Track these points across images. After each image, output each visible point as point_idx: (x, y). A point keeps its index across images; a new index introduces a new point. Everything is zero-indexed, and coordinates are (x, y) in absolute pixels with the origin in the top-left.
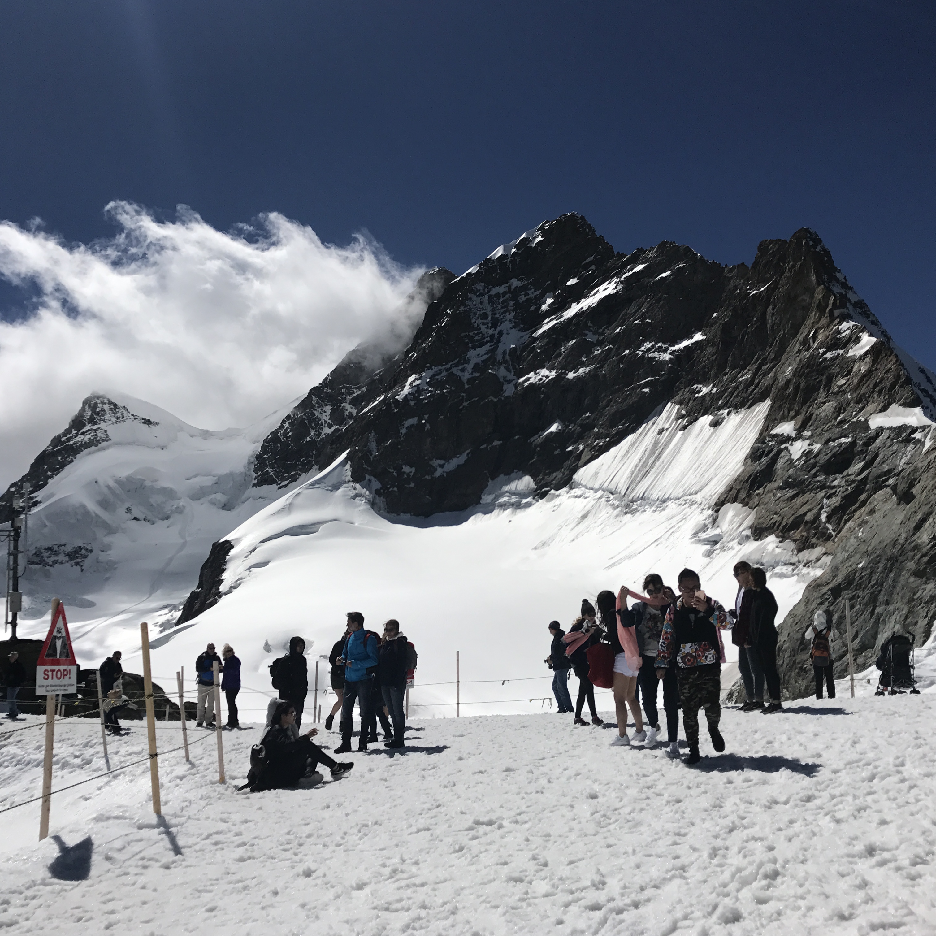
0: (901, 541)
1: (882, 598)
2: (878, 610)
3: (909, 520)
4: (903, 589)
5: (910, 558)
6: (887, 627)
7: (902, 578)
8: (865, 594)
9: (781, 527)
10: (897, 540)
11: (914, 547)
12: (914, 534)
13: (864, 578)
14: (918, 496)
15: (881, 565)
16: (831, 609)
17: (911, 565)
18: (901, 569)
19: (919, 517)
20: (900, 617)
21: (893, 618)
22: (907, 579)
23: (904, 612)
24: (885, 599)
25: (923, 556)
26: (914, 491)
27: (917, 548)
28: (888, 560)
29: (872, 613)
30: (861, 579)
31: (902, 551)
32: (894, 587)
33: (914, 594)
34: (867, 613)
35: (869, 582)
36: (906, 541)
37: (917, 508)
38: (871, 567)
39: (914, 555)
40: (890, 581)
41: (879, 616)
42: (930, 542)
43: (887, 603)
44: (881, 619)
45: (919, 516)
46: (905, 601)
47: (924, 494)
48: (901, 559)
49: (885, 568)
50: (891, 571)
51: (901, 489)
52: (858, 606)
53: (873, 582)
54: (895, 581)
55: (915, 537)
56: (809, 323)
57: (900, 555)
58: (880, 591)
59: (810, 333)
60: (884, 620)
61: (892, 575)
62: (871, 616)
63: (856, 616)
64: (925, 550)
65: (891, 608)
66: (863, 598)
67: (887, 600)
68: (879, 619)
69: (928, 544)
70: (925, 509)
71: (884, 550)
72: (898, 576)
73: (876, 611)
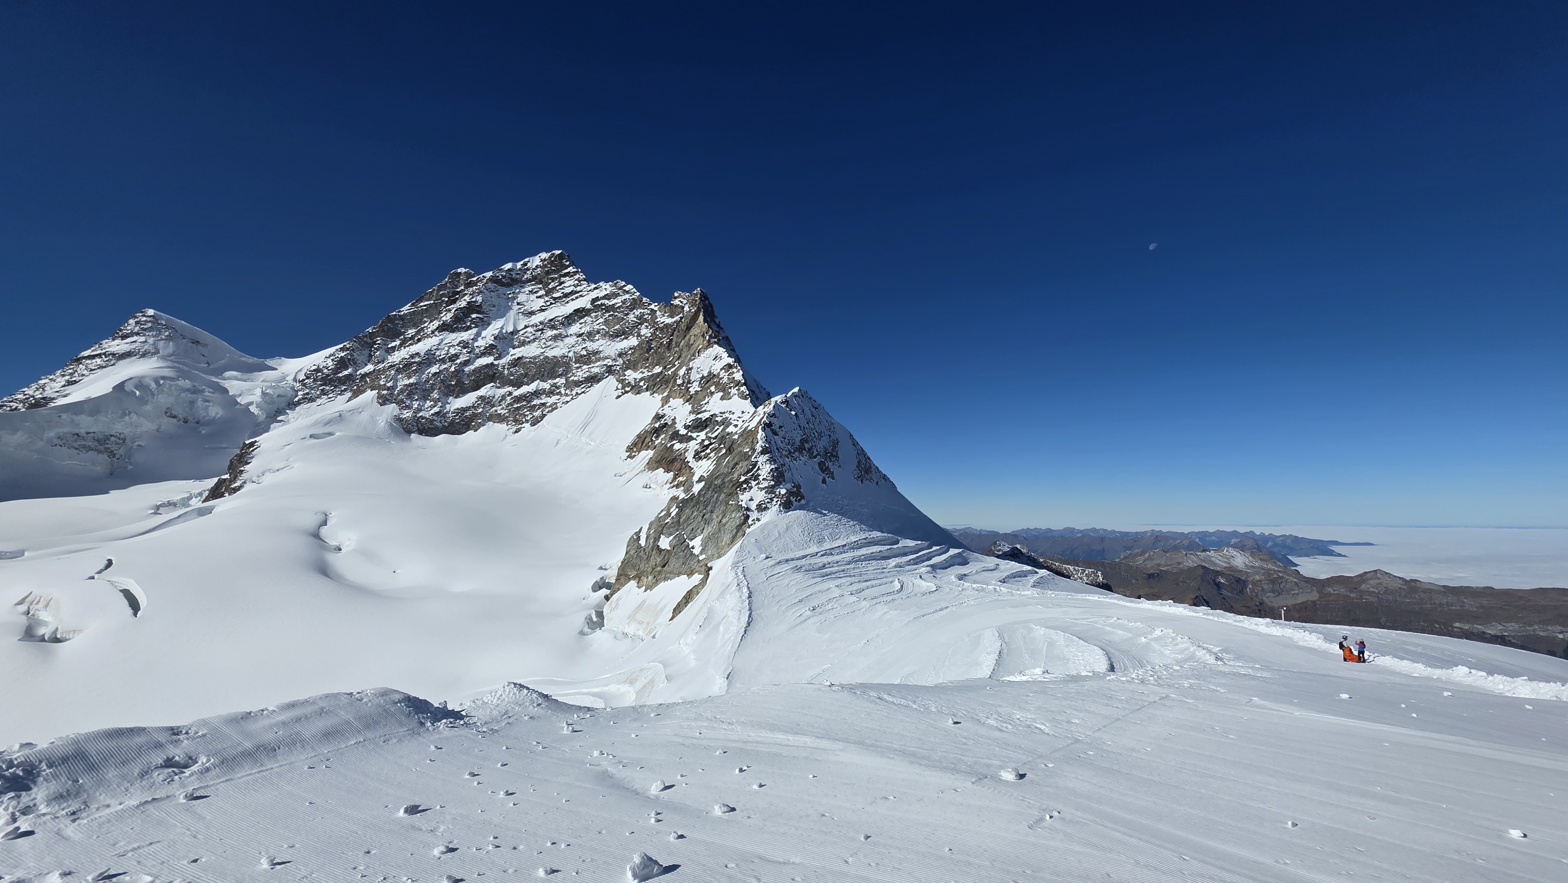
1: (709, 508)
6: (709, 527)
7: (721, 497)
8: (701, 506)
16: (680, 513)
20: (717, 522)
21: (713, 522)
34: (700, 519)
40: (715, 499)
41: (706, 520)
52: (696, 513)
53: (705, 500)
56: (697, 344)
59: (697, 350)
60: (709, 523)
61: (716, 495)
63: (693, 519)
65: (713, 515)
66: (699, 508)
68: (706, 522)
73: (705, 517)
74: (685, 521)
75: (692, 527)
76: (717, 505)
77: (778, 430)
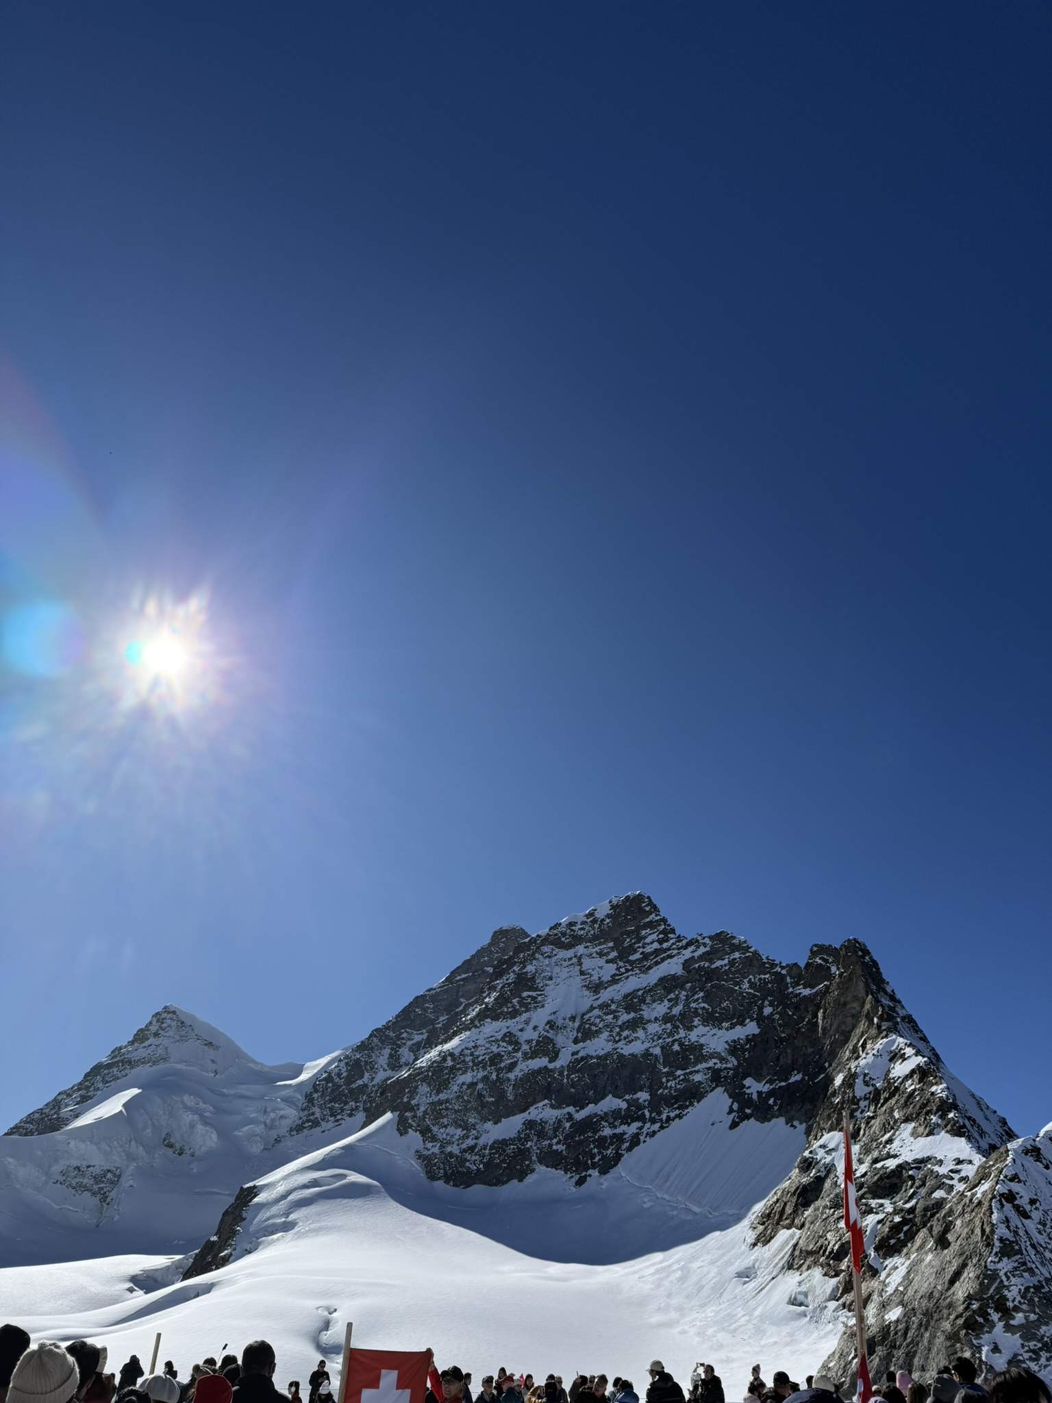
0: (936, 1295)
1: (917, 1361)
3: (944, 1269)
4: (938, 1354)
5: (945, 1316)
8: (901, 1354)
9: (827, 1253)
10: (932, 1293)
11: (949, 1304)
12: (949, 1288)
13: (901, 1333)
14: (952, 1245)
15: (916, 1320)
17: (946, 1326)
18: (936, 1329)
19: (953, 1269)
24: (921, 1363)
25: (957, 1318)
26: (950, 1237)
27: (952, 1305)
28: (923, 1315)
30: (896, 1333)
31: (937, 1307)
32: (929, 1350)
35: (905, 1338)
36: (941, 1295)
37: (952, 1257)
38: (907, 1321)
39: (949, 1314)
40: (925, 1342)
42: (965, 1300)
43: (923, 1369)
45: (954, 1267)
47: (959, 1243)
49: (921, 1325)
50: (926, 1329)
51: (936, 1232)
53: (909, 1340)
54: (930, 1342)
55: (951, 1292)
56: (858, 1031)
57: (935, 1312)
58: (916, 1351)
59: (859, 1041)
61: (927, 1334)
64: (959, 1310)
67: (923, 1365)
69: (963, 1303)
70: (960, 1260)
71: (919, 1302)
72: (933, 1336)
76: (931, 1356)
77: (1028, 1208)
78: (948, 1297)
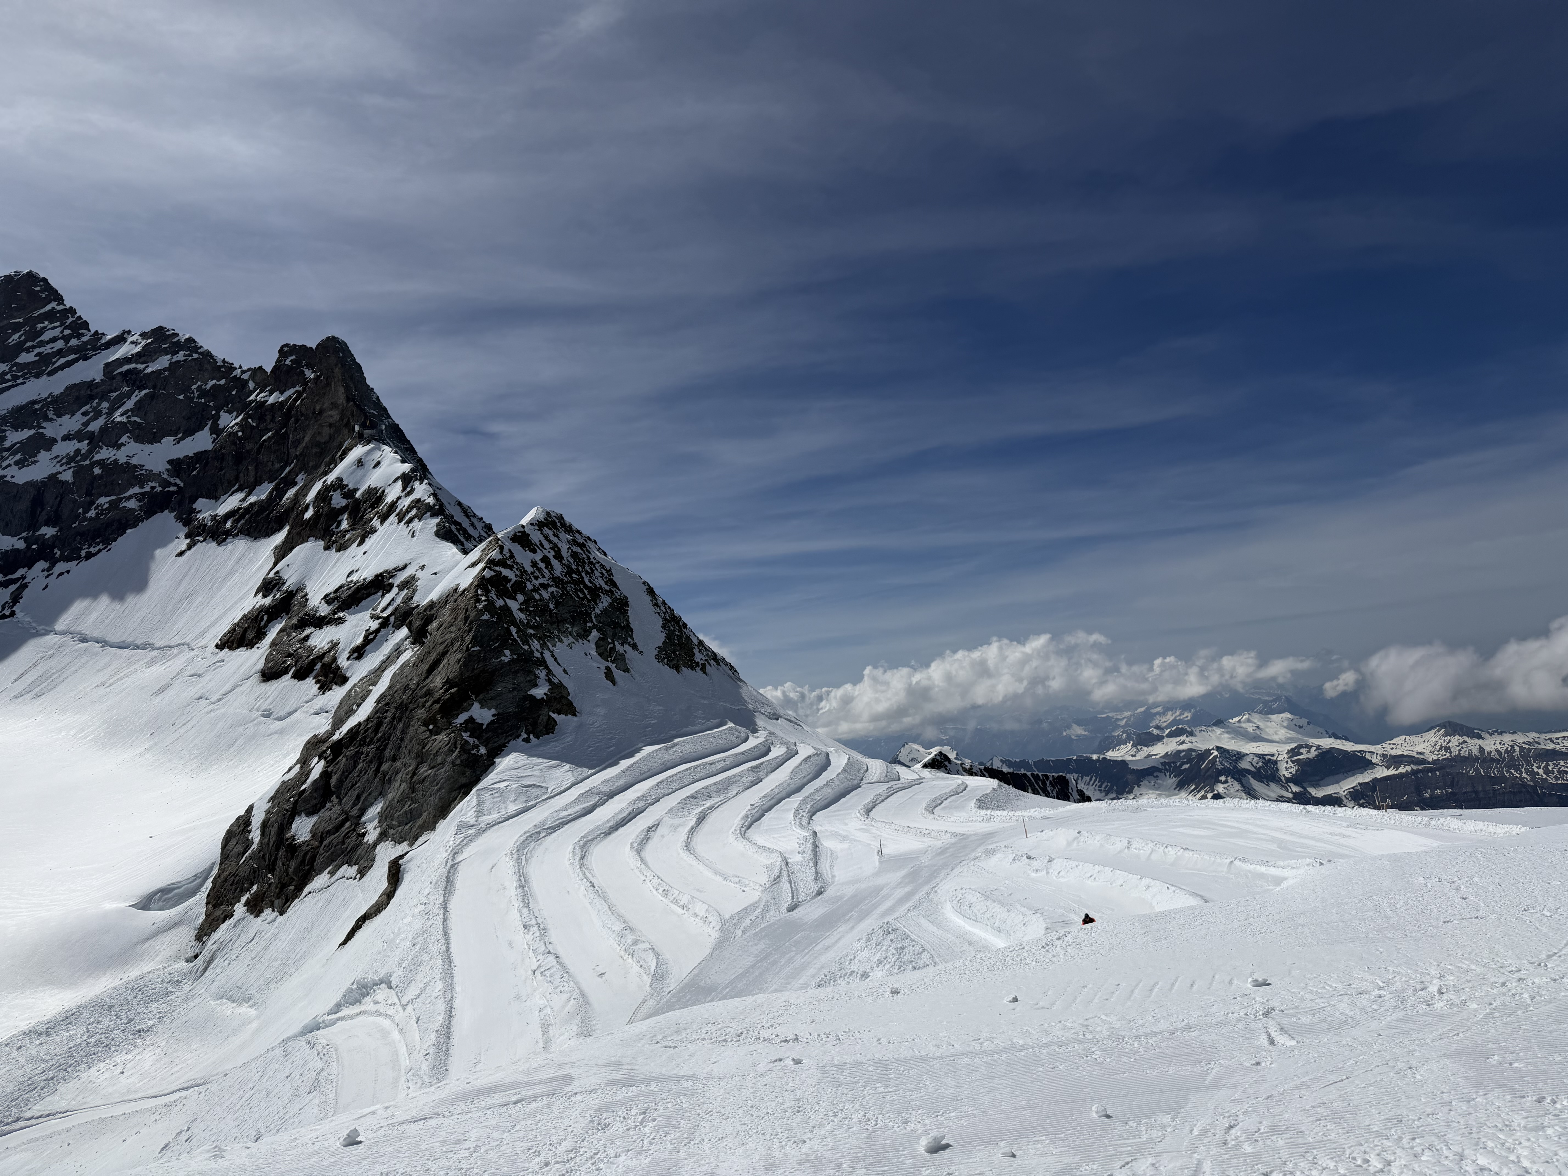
0: (413, 686)
1: (388, 753)
2: (385, 767)
3: (422, 661)
4: (411, 741)
5: (420, 704)
6: (392, 786)
7: (411, 728)
8: (370, 750)
9: (295, 669)
10: (408, 685)
11: (426, 692)
12: (427, 677)
13: (370, 731)
15: (389, 714)
16: (329, 769)
17: (421, 713)
18: (410, 719)
19: (432, 658)
20: (407, 774)
21: (400, 775)
22: (417, 730)
23: (411, 768)
24: (392, 753)
25: (434, 703)
27: (429, 693)
28: (396, 708)
29: (377, 770)
30: (366, 731)
31: (413, 698)
32: (402, 739)
33: (424, 748)
34: (371, 772)
35: (376, 735)
36: (418, 686)
37: (431, 647)
38: (378, 717)
39: (426, 702)
40: (398, 733)
41: (385, 774)
42: (443, 686)
43: (394, 759)
44: (387, 778)
45: (433, 656)
46: (413, 755)
48: (411, 706)
49: (393, 718)
50: (400, 720)
51: (415, 627)
52: (361, 765)
53: (380, 735)
54: (403, 732)
55: (428, 681)
57: (410, 703)
58: (387, 744)
60: (390, 779)
62: (376, 775)
63: (358, 776)
64: (437, 695)
65: (398, 764)
66: (367, 756)
67: (394, 755)
68: (385, 778)
69: (441, 689)
70: (441, 648)
71: (393, 696)
72: (407, 726)
73: (381, 769)
74: (340, 782)
75: (356, 792)
76: (403, 745)
78: (424, 686)
